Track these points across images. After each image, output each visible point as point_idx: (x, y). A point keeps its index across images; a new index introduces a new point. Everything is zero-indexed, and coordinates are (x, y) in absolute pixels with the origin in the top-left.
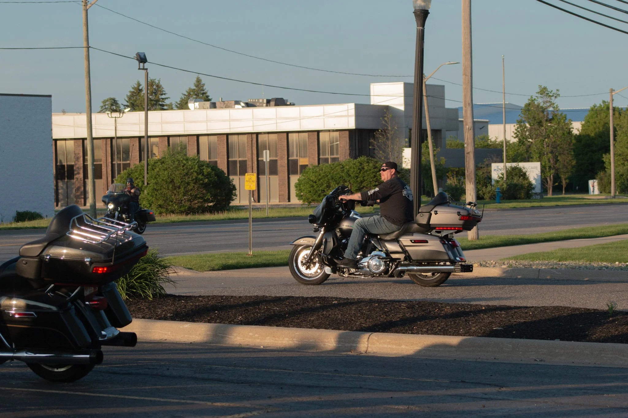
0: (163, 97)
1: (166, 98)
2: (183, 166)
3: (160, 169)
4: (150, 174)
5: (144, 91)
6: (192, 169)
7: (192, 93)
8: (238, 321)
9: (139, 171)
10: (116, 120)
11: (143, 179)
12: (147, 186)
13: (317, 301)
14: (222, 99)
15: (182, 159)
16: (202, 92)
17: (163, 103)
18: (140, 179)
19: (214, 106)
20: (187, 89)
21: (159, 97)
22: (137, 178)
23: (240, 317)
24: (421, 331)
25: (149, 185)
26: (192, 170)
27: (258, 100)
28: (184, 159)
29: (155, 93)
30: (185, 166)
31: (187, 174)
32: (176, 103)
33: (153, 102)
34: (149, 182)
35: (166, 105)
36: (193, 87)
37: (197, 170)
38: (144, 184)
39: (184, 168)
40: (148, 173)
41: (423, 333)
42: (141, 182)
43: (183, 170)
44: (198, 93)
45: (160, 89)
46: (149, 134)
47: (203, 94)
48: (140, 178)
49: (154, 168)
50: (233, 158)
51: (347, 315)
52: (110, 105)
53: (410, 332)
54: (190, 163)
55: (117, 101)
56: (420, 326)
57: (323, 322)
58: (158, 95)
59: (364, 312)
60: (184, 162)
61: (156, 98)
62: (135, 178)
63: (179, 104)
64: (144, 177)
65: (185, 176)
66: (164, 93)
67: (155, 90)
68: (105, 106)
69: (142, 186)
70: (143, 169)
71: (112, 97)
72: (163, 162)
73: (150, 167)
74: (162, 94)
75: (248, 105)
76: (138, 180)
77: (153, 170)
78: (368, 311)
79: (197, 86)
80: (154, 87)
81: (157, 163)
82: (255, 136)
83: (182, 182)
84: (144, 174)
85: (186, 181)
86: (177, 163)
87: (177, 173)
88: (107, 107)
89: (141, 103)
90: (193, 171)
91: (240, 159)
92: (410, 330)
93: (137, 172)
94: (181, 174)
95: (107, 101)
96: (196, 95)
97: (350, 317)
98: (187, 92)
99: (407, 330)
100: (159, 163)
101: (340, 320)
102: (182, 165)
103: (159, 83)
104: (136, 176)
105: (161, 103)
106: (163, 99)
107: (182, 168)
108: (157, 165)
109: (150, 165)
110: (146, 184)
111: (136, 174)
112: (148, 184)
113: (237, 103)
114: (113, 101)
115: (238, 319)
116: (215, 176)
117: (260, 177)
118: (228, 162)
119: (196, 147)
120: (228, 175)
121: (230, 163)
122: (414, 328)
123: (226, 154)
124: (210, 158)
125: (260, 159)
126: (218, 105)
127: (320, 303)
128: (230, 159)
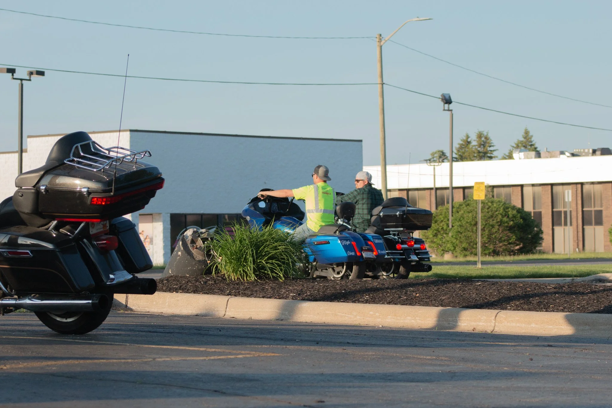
0: (492, 149)
1: (494, 151)
2: (488, 208)
3: (464, 212)
4: (454, 216)
5: (474, 143)
6: (496, 211)
7: (520, 145)
8: (363, 300)
9: (443, 213)
10: (434, 168)
11: (448, 222)
12: (451, 229)
14: (547, 149)
15: (487, 201)
16: (530, 144)
17: (492, 155)
18: (444, 222)
19: (538, 155)
20: (516, 141)
21: (487, 149)
22: (442, 221)
23: (367, 297)
24: (558, 309)
25: (453, 228)
26: (497, 213)
27: (584, 150)
28: (489, 201)
29: (483, 145)
30: (490, 209)
31: (492, 216)
32: (505, 154)
33: (481, 154)
34: (453, 225)
35: (495, 157)
36: (523, 139)
37: (503, 212)
38: (448, 227)
39: (489, 210)
40: (452, 216)
42: (445, 225)
43: (488, 212)
44: (526, 145)
45: (488, 141)
47: (531, 145)
48: (444, 220)
49: (459, 210)
50: (557, 208)
52: (438, 157)
53: (544, 310)
54: (495, 205)
55: (445, 153)
56: (558, 305)
57: (453, 301)
58: (486, 147)
60: (490, 204)
61: (485, 150)
62: (440, 220)
63: (508, 156)
64: (448, 220)
65: (489, 218)
66: (492, 145)
67: (484, 142)
68: (433, 158)
69: (446, 230)
70: (448, 212)
71: (441, 149)
72: (468, 205)
73: (454, 209)
74: (490, 146)
75: (573, 155)
76: (443, 223)
77: (458, 212)
78: (507, 291)
79: (525, 138)
80: (483, 139)
81: (462, 205)
82: (579, 186)
83: (486, 224)
84: (449, 216)
85: (491, 223)
88: (435, 159)
89: (469, 156)
90: (498, 214)
91: (566, 209)
92: (544, 309)
93: (441, 214)
94: (485, 216)
95: (436, 153)
96: (524, 146)
97: (484, 296)
98: (516, 144)
99: (542, 309)
100: (464, 206)
101: (472, 299)
102: (487, 207)
103: (487, 135)
104: (440, 218)
105: (489, 155)
106: (491, 151)
107: (487, 211)
108: (462, 207)
109: (455, 208)
110: (450, 227)
111: (441, 216)
112: (453, 226)
113: (562, 153)
114: (441, 153)
115: (364, 299)
116: (521, 219)
117: (586, 227)
118: (553, 212)
119: (520, 198)
120: (553, 225)
121: (555, 214)
122: (551, 306)
123: (550, 204)
124: (534, 208)
125: (584, 209)
126: (542, 155)
127: (462, 284)
128: (554, 210)
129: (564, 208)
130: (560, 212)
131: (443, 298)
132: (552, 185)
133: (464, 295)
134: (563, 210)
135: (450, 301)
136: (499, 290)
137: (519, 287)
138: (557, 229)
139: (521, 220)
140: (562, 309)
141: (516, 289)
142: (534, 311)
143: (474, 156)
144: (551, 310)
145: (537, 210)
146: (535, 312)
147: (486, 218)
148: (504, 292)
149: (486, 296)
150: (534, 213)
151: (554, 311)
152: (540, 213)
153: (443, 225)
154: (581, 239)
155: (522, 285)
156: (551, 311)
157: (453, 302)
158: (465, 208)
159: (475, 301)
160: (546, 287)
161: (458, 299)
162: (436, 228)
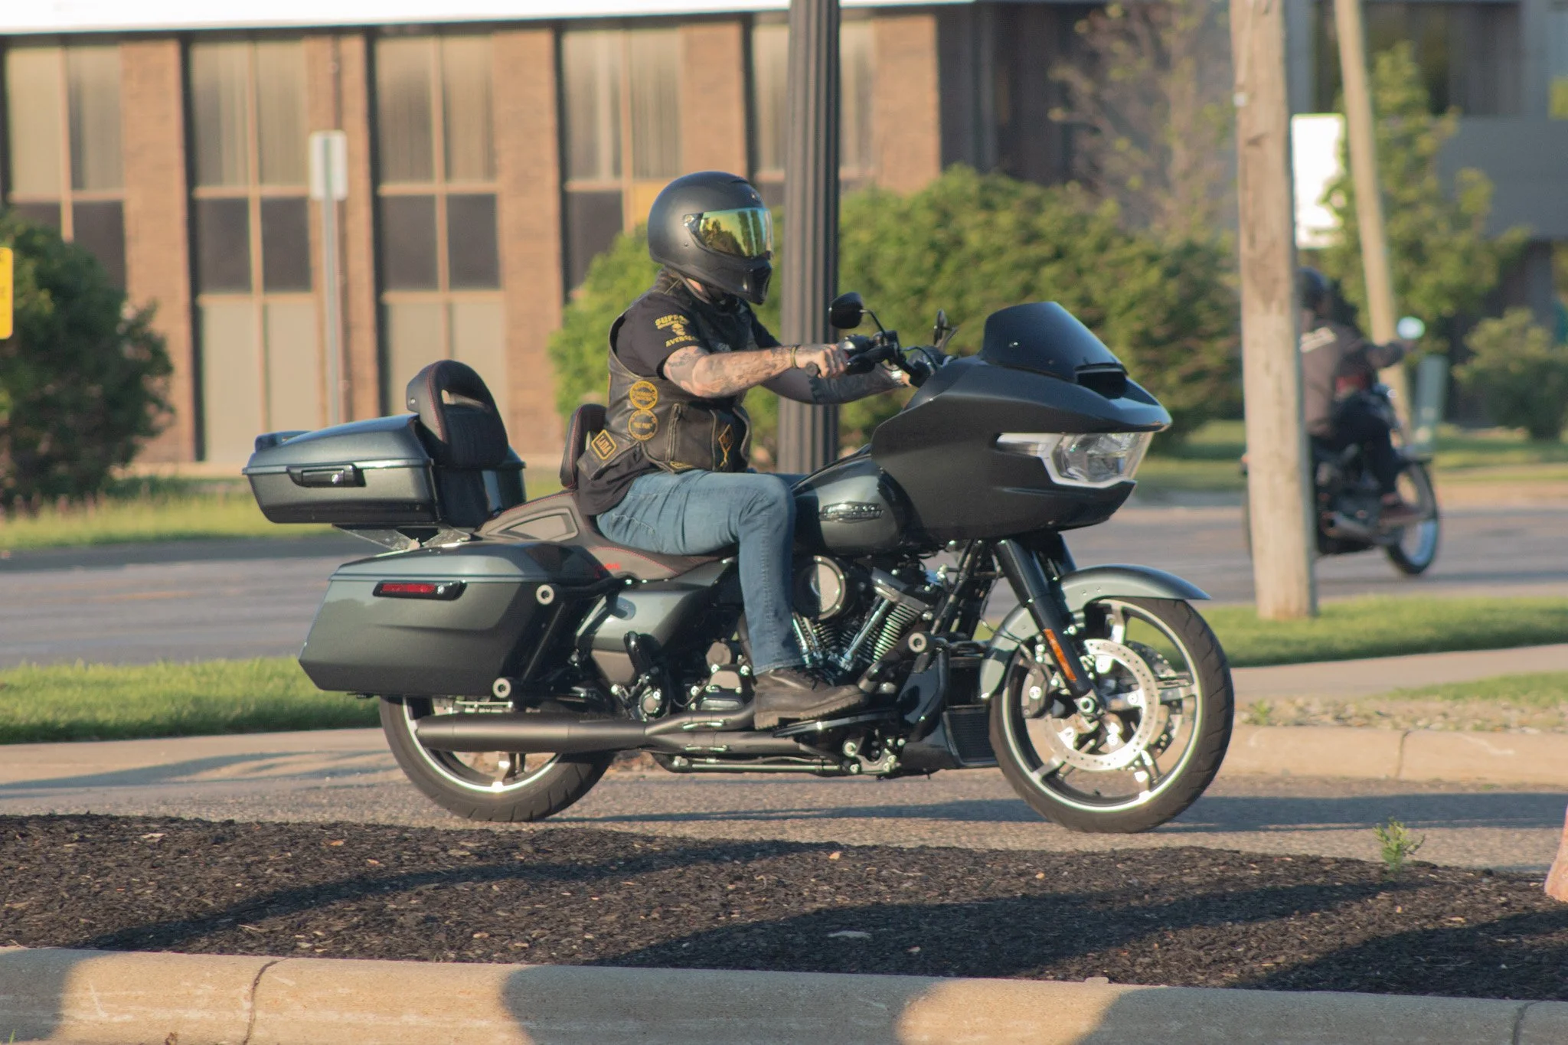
13: (69, 831)
24: (505, 950)
41: (508, 958)
50: (218, 180)
51: (185, 888)
53: (452, 955)
56: (504, 931)
57: (65, 917)
59: (270, 871)
78: (287, 871)
82: (354, 47)
91: (274, 190)
92: (452, 948)
97: (194, 894)
99: (440, 947)
101: (145, 909)
116: (41, 287)
117: (395, 298)
118: (193, 206)
120: (195, 289)
121: (205, 219)
122: (476, 936)
123: (175, 155)
124: (77, 180)
125: (390, 189)
127: (82, 839)
128: (206, 192)
129: (262, 178)
130: (238, 207)
131: (18, 906)
132: (187, 39)
133: (106, 893)
134: (254, 191)
135: (53, 921)
136: (248, 865)
137: (335, 852)
138: (218, 307)
139: (44, 295)
140: (524, 948)
141: (324, 861)
142: (409, 958)
144: (479, 952)
145: (96, 193)
146: (417, 963)
148: (271, 876)
149: (201, 893)
150: (79, 210)
151: (490, 961)
152: (114, 213)
154: (367, 370)
155: (340, 843)
156: (479, 959)
157: (64, 925)
159: (159, 917)
160: (445, 850)
161: (83, 910)
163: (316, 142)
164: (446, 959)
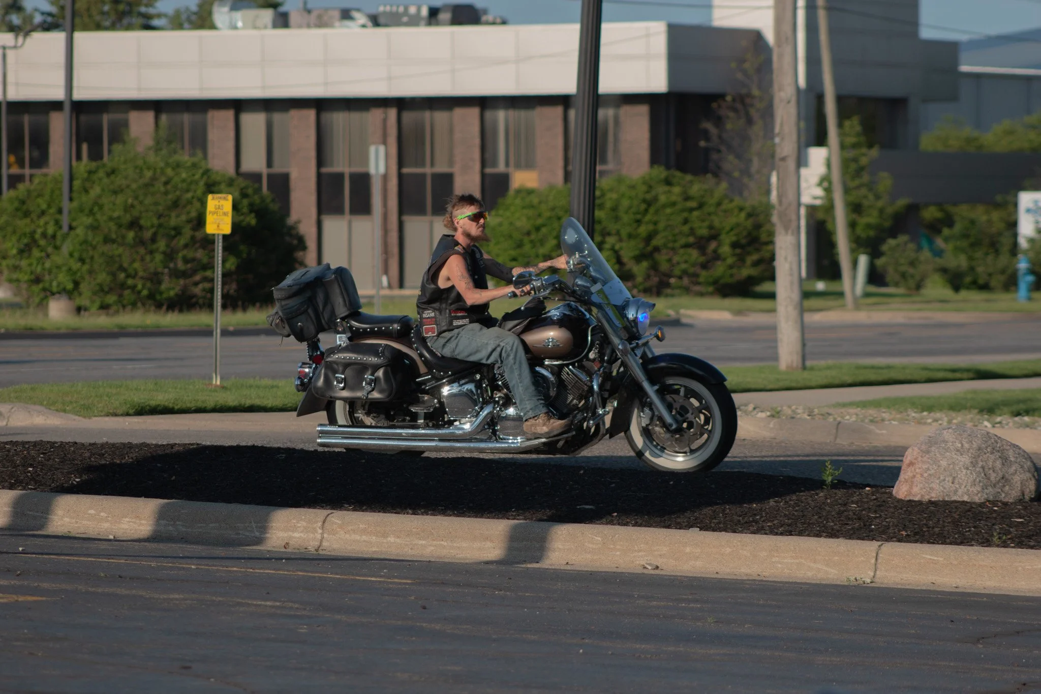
2: (166, 183)
3: (103, 190)
4: (76, 201)
6: (188, 191)
9: (47, 192)
10: (4, 57)
11: (58, 217)
12: (68, 234)
13: (245, 453)
17: (151, 11)
18: (49, 214)
19: (283, 21)
22: (43, 213)
23: (77, 480)
24: (434, 509)
25: (72, 233)
26: (189, 195)
27: (406, 9)
28: (167, 164)
31: (175, 204)
32: (187, 9)
34: (74, 224)
35: (159, 16)
38: (60, 228)
39: (169, 187)
40: (71, 199)
41: (435, 513)
42: (52, 223)
43: (166, 193)
46: (78, 95)
48: (50, 211)
49: (88, 185)
50: (332, 166)
53: (411, 511)
57: (242, 491)
60: (169, 172)
62: (38, 211)
63: (195, 13)
64: (60, 211)
65: (168, 209)
69: (54, 237)
70: (60, 189)
72: (113, 172)
73: (76, 183)
75: (375, 21)
76: (46, 218)
77: (86, 191)
81: (97, 172)
83: (161, 226)
84: (61, 201)
86: (148, 174)
87: (148, 200)
90: (193, 197)
91: (355, 169)
92: (410, 508)
93: (40, 195)
94: (156, 204)
99: (405, 508)
100: (102, 174)
102: (163, 179)
104: (39, 206)
107: (162, 189)
108: (95, 177)
109: (77, 179)
110: (65, 229)
111: (40, 200)
112: (71, 228)
113: (346, 15)
115: (72, 484)
117: (406, 218)
118: (319, 176)
119: (232, 134)
120: (320, 212)
121: (325, 181)
123: (313, 154)
124: (270, 164)
125: (407, 170)
126: (294, 18)
127: (251, 456)
128: (324, 170)
129: (350, 164)
130: (340, 177)
131: (222, 485)
134: (347, 169)
135: (236, 492)
136: (323, 470)
137: (361, 465)
138: (329, 221)
139: (253, 216)
140: (442, 510)
141: (356, 469)
142: (392, 513)
143: (103, 13)
144: (423, 510)
145: (277, 169)
146: (395, 515)
147: (160, 208)
148: (333, 475)
149: (301, 482)
150: (270, 176)
151: (427, 514)
152: (287, 177)
153: (46, 223)
154: (395, 250)
156: (423, 514)
157: (241, 494)
158: (106, 181)
159: (283, 491)
160: (409, 465)
162: (28, 230)
163: (372, 149)
164: (408, 514)
